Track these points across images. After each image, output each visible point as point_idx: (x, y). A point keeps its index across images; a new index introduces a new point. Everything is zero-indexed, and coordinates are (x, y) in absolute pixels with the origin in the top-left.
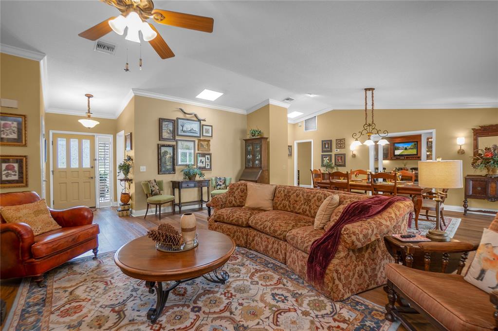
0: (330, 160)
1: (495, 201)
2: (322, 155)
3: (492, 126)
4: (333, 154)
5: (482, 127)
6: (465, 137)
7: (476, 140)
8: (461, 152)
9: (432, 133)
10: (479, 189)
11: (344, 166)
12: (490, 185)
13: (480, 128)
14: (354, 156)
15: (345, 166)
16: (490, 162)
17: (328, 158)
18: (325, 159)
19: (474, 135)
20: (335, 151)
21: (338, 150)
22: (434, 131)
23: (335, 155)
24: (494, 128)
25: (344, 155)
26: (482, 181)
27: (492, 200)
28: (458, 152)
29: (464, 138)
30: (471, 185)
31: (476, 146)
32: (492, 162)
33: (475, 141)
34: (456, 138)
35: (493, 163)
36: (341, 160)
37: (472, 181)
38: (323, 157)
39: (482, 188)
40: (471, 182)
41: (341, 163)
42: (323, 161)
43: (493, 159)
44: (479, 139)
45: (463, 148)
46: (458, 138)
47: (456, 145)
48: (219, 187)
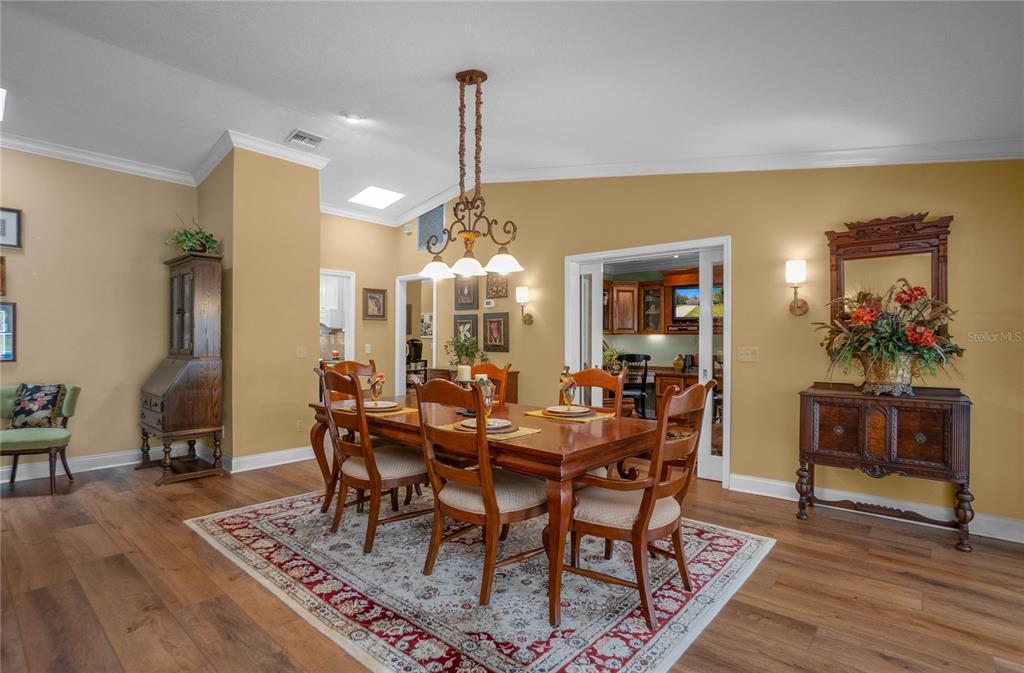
0: (474, 332)
1: (880, 476)
2: (456, 317)
3: (878, 222)
4: (480, 313)
5: (851, 226)
6: (809, 261)
7: (836, 268)
8: (800, 308)
9: (721, 248)
10: (839, 431)
11: (505, 348)
12: (868, 419)
13: (848, 230)
14: (528, 320)
15: (508, 351)
16: (868, 340)
17: (468, 326)
18: (461, 328)
19: (832, 254)
20: (487, 305)
21: (492, 301)
22: (726, 241)
23: (485, 315)
24: (884, 229)
25: (506, 316)
26: (846, 406)
27: (875, 470)
28: (792, 308)
29: (804, 262)
30: (817, 416)
31: (837, 289)
32: (873, 341)
33: (835, 273)
34: (781, 263)
35: (878, 345)
36: (499, 330)
37: (820, 403)
38: (459, 321)
39: (846, 428)
40: (817, 406)
41: (498, 343)
42: (457, 332)
43: (876, 332)
44: (847, 264)
45: (803, 294)
46: (788, 263)
47: (784, 285)
48: (22, 418)
